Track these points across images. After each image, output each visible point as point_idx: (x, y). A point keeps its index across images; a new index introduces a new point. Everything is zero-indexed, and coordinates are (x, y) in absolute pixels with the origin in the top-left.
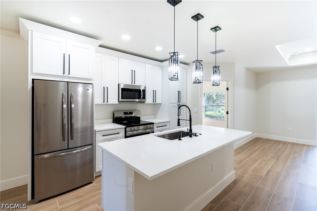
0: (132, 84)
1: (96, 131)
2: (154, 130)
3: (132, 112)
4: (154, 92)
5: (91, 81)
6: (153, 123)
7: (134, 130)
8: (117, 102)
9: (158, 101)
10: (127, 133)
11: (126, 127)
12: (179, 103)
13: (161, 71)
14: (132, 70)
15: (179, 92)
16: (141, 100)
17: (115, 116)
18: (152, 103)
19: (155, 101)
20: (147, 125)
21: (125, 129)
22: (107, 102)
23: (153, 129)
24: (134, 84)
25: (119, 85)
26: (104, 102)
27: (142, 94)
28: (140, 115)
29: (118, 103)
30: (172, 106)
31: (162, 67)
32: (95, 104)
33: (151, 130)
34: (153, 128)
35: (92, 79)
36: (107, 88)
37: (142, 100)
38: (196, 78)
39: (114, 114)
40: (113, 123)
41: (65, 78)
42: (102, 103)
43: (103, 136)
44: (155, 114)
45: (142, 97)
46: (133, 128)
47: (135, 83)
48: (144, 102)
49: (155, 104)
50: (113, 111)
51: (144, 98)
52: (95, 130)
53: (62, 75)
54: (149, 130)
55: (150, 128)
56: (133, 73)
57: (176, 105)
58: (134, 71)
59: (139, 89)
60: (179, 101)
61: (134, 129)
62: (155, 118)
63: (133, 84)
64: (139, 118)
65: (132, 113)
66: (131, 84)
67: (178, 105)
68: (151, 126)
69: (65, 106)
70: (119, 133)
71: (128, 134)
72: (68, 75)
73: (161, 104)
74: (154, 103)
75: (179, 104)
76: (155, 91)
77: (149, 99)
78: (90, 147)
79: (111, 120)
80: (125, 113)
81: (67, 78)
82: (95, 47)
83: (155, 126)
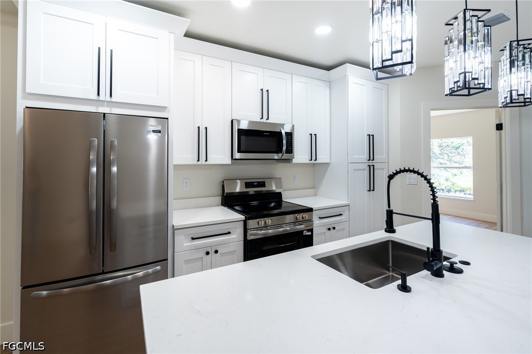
0: (262, 121)
1: (175, 228)
2: (312, 225)
3: (264, 182)
4: (313, 138)
5: (164, 111)
6: (310, 210)
7: (266, 227)
8: (228, 161)
9: (322, 158)
10: (249, 232)
11: (246, 217)
12: (370, 161)
13: (328, 91)
14: (262, 90)
15: (371, 137)
16: (282, 156)
17: (226, 191)
18: (307, 161)
19: (314, 158)
20: (296, 215)
21: (245, 222)
22: (206, 160)
23: (311, 223)
24: (268, 121)
25: (232, 121)
26: (199, 160)
27: (284, 142)
28: (282, 188)
29: (230, 163)
30: (355, 170)
31: (330, 83)
32: (175, 166)
33: (306, 227)
34: (311, 220)
35: (165, 108)
36: (206, 128)
37: (286, 156)
38: (465, 73)
39: (223, 186)
40: (222, 205)
41: (103, 106)
42: (195, 162)
43: (193, 239)
44: (314, 187)
45: (284, 148)
46: (262, 222)
47: (268, 119)
48: (289, 160)
49: (314, 164)
50: (221, 180)
51: (290, 150)
52: (173, 226)
53: (96, 99)
54: (302, 226)
55: (304, 221)
56: (265, 96)
57: (365, 166)
58: (268, 91)
59: (279, 131)
60: (372, 158)
61: (265, 223)
62: (315, 195)
63: (264, 120)
64: (280, 194)
65: (262, 184)
66: (259, 120)
67: (370, 166)
68: (306, 216)
69: (94, 170)
70: (229, 233)
71: (251, 235)
72: (108, 98)
73: (327, 165)
74: (313, 162)
75: (371, 164)
76: (316, 135)
77: (301, 154)
78: (159, 268)
79: (219, 199)
80: (248, 185)
81: (107, 106)
82: (172, 35)
83: (315, 216)
